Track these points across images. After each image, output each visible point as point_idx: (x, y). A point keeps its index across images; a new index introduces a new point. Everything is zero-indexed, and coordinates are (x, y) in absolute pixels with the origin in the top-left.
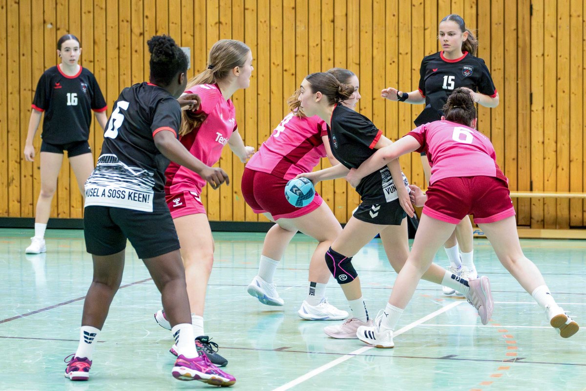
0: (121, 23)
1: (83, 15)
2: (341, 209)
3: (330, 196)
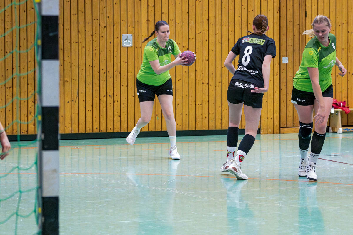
0: (94, 21)
1: (72, 15)
2: (212, 122)
3: (207, 115)
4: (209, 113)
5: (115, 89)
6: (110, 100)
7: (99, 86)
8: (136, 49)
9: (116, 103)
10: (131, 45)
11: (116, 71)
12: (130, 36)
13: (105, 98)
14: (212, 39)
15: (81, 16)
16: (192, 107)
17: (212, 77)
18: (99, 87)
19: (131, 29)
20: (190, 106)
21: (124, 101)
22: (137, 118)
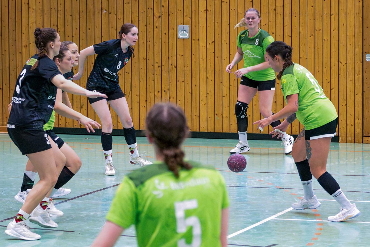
0: (147, 10)
1: (125, 5)
5: (171, 84)
7: (154, 80)
8: (193, 41)
9: (172, 99)
10: (187, 37)
11: (171, 65)
12: (187, 27)
13: (160, 94)
15: (134, 4)
18: (153, 82)
19: (187, 19)
20: (254, 106)
21: (180, 97)
22: (194, 117)
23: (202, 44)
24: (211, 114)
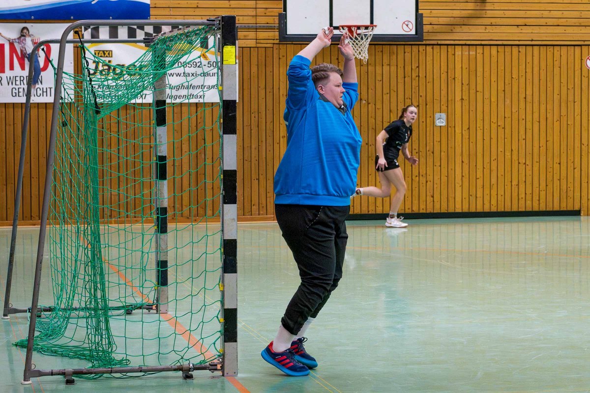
0: (406, 100)
1: (384, 95)
2: (529, 203)
3: (523, 196)
4: (526, 194)
5: (428, 168)
6: (423, 180)
8: (449, 128)
9: (429, 182)
10: (444, 124)
11: (429, 151)
12: (444, 115)
13: (418, 178)
14: (529, 118)
15: (393, 94)
16: (508, 188)
17: (529, 157)
19: (444, 108)
20: (506, 186)
21: (437, 180)
22: (450, 199)
23: (458, 130)
24: (466, 195)
